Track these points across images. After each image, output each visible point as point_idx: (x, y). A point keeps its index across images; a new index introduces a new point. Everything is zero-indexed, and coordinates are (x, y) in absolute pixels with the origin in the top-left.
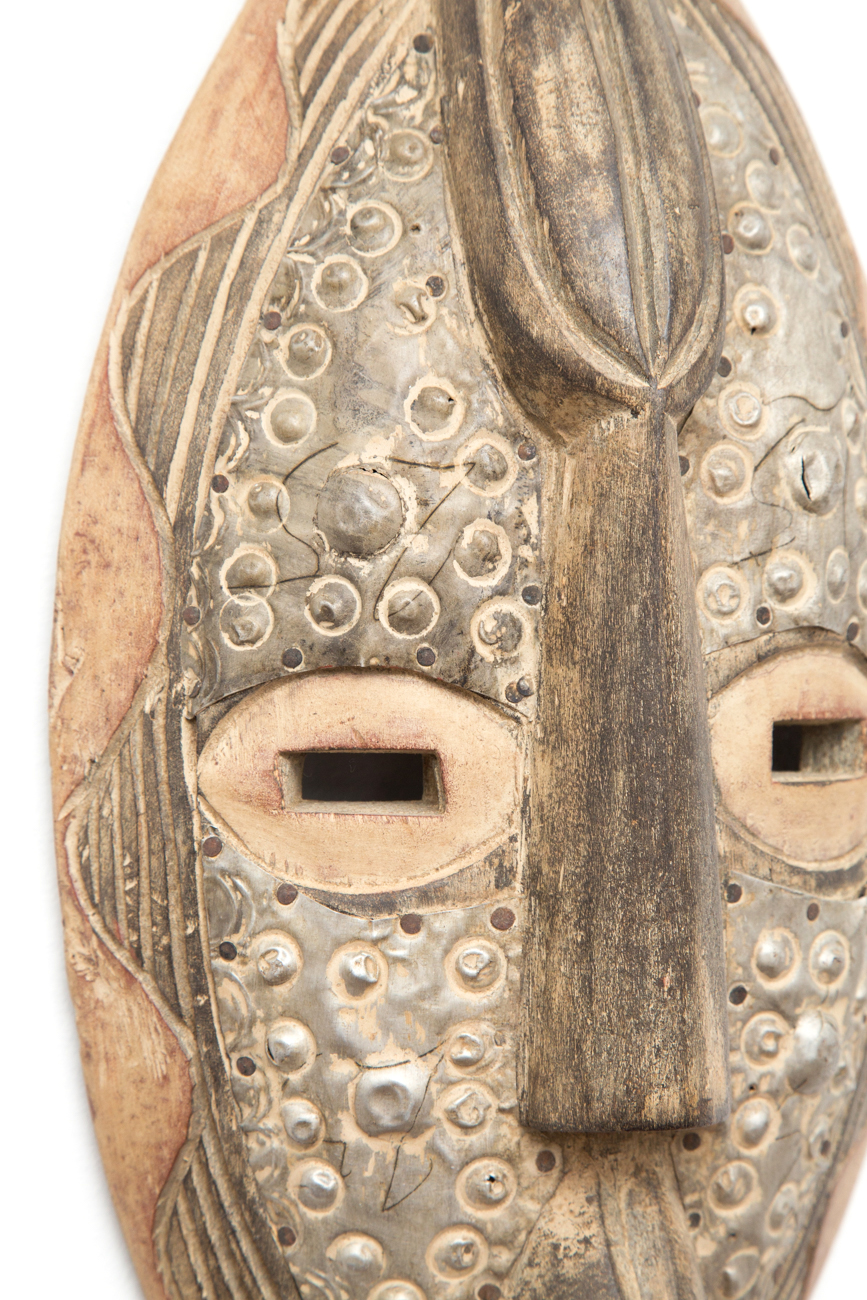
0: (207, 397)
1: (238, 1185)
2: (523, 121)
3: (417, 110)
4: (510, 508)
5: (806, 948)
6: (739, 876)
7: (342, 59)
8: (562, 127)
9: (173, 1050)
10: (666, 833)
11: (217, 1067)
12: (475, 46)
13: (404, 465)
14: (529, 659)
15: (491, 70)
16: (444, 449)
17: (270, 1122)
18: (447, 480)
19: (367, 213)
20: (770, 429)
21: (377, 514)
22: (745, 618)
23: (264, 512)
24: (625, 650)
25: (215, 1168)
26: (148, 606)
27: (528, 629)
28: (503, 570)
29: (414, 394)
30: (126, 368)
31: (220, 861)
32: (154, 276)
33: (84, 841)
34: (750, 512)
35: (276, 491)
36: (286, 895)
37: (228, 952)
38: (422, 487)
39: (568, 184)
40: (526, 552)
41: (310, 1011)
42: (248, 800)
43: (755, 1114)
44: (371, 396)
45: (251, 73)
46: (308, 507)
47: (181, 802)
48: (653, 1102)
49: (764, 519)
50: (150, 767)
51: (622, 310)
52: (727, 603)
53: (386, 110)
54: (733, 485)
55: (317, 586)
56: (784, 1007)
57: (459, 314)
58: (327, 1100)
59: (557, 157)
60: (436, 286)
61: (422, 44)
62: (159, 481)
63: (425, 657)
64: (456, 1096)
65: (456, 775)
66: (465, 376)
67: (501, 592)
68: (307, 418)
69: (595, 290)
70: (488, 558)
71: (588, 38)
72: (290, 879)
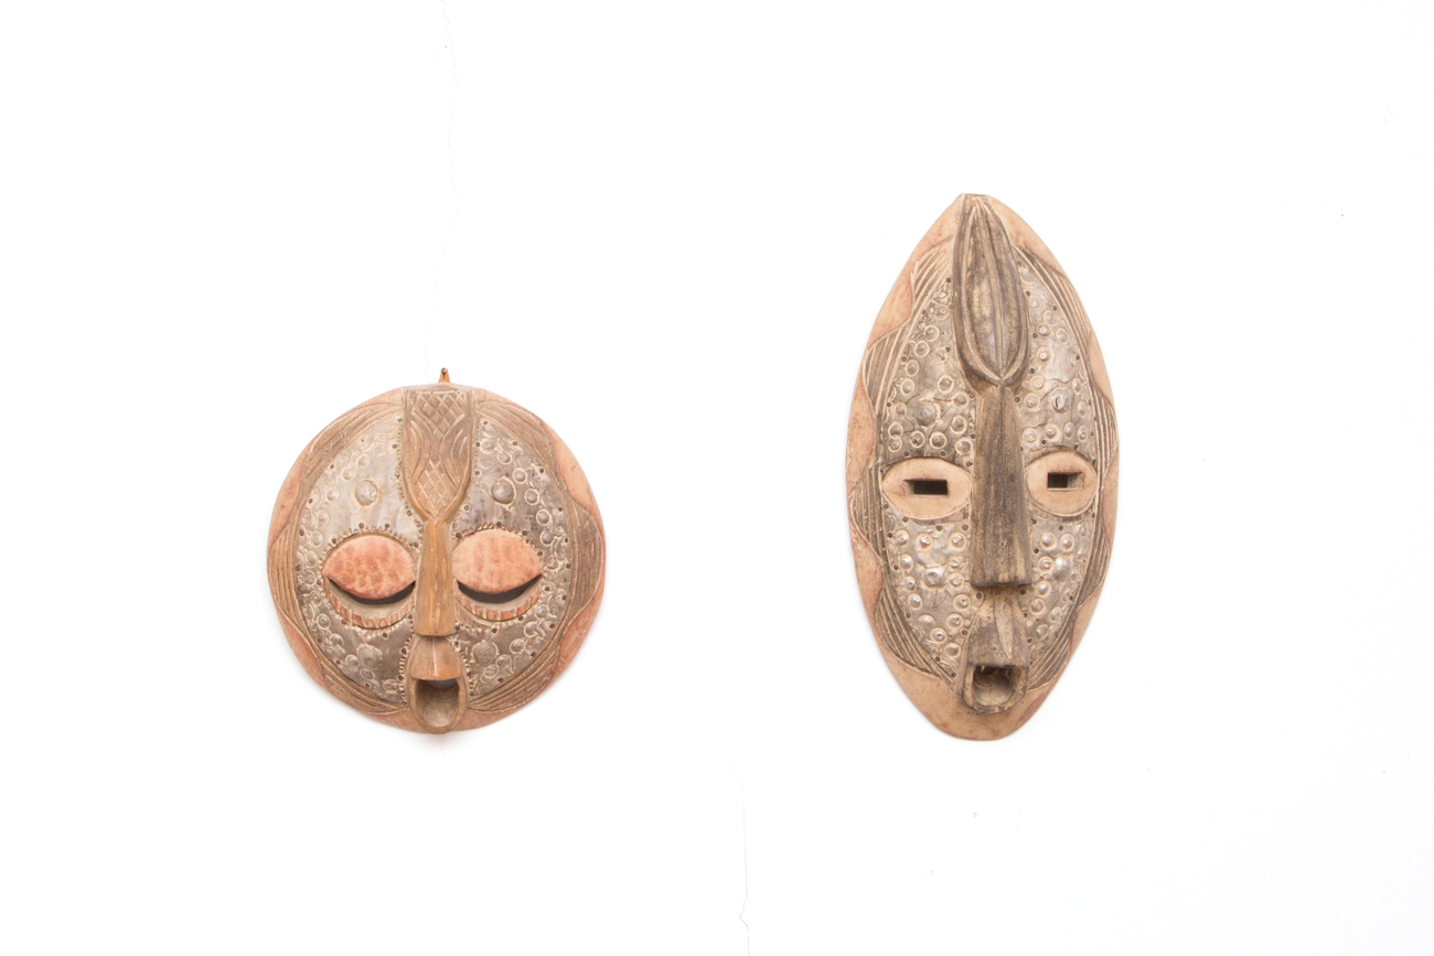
0: (887, 381)
1: (895, 602)
2: (970, 305)
3: (946, 300)
4: (967, 412)
5: (1059, 538)
6: (1036, 517)
7: (927, 284)
8: (980, 307)
9: (878, 563)
10: (1004, 503)
11: (888, 568)
12: (960, 283)
13: (937, 400)
14: (972, 453)
15: (963, 290)
16: (948, 396)
17: (902, 583)
18: (949, 404)
19: (930, 329)
20: (1047, 388)
21: (929, 414)
22: (1037, 443)
23: (900, 413)
24: (994, 452)
25: (889, 597)
26: (870, 439)
27: (972, 446)
28: (964, 429)
29: (940, 380)
30: (867, 371)
31: (888, 510)
32: (875, 345)
33: (854, 505)
34: (1039, 412)
35: (904, 407)
36: (905, 520)
37: (890, 536)
38: (942, 407)
39: (980, 323)
40: (971, 424)
41: (911, 552)
42: (896, 493)
43: (1043, 586)
44: (929, 381)
45: (903, 287)
46: (911, 412)
47: (878, 494)
48: (1001, 577)
49: (1044, 414)
50: (871, 484)
51: (993, 358)
52: (1031, 439)
53: (937, 300)
54: (1034, 405)
55: (913, 434)
56: (1052, 555)
57: (954, 358)
58: (917, 577)
59: (977, 316)
60: (948, 349)
61: (948, 280)
62: (874, 404)
63: (943, 454)
64: (953, 576)
65: (951, 487)
66: (955, 375)
67: (964, 436)
68: (912, 387)
69: (986, 352)
70: (960, 426)
71: (989, 282)
72: (907, 515)
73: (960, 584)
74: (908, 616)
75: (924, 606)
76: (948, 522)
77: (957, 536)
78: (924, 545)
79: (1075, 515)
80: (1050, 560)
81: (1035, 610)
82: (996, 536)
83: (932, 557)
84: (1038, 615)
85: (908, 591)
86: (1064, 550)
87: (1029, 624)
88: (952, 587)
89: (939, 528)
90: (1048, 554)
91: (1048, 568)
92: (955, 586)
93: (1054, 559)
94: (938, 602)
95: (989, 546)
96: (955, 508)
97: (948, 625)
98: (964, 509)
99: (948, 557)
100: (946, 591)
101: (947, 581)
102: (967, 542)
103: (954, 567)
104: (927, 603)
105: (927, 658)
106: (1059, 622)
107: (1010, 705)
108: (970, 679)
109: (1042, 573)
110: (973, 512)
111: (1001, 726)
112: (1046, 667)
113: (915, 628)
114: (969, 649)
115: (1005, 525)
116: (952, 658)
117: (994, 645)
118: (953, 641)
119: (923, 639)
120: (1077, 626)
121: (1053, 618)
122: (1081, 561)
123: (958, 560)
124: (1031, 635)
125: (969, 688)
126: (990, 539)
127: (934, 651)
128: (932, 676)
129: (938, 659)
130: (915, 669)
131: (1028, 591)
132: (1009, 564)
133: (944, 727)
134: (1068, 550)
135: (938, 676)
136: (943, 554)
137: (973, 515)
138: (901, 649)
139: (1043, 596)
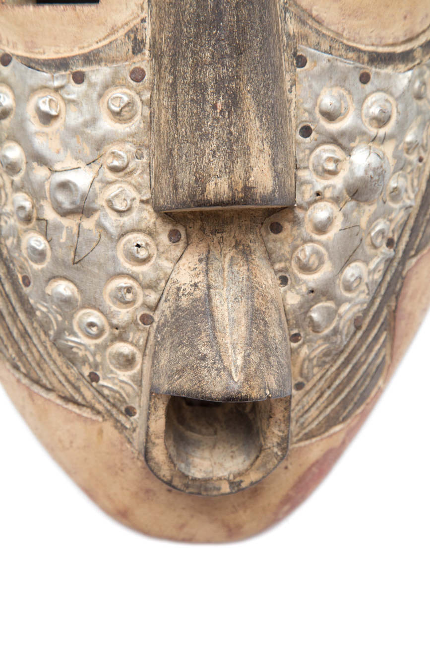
17: (8, 209)
36: (6, 60)
41: (20, 136)
56: (342, 142)
72: (8, 50)
73: (129, 210)
74: (27, 281)
75: (55, 260)
76: (99, 62)
77: (121, 95)
78: (47, 118)
79: (399, 49)
80: (339, 154)
81: (306, 268)
82: (199, 87)
83: (66, 145)
84: (312, 279)
85: (21, 226)
86: (373, 131)
87: (293, 299)
88: (113, 216)
89: (79, 78)
90: (334, 140)
91: (334, 173)
92: (120, 213)
93: (348, 151)
94: (83, 250)
95: (183, 113)
96: (114, 30)
97: (108, 302)
98: (135, 31)
99: (100, 144)
100: (99, 225)
101: (101, 202)
102: (142, 111)
103: (114, 170)
104: (60, 252)
105: (72, 373)
106: (361, 296)
107: (254, 476)
108: (159, 424)
109: (320, 184)
110: (153, 37)
111: (243, 516)
112: (338, 392)
113: (41, 308)
114: (155, 356)
115: (218, 59)
116: (124, 375)
117: (204, 350)
118: (121, 338)
119: (59, 334)
120: (407, 305)
121: (348, 288)
122: (413, 158)
123: (124, 152)
124: (297, 325)
125: (160, 441)
126: (185, 95)
127: (84, 361)
128: (87, 413)
129: (94, 378)
130: (52, 396)
131: (287, 226)
132: (231, 156)
133: (123, 516)
134: (382, 132)
135: (99, 413)
136: (88, 139)
137: (153, 46)
138: (19, 353)
139: (323, 238)
